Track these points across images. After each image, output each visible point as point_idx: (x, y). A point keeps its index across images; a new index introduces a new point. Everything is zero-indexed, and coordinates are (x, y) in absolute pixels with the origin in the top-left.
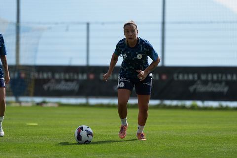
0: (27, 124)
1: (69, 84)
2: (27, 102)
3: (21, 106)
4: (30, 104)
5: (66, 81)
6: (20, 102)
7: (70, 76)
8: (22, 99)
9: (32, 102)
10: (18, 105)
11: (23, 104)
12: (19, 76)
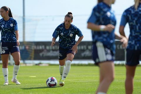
0: (30, 77)
1: (55, 52)
2: (30, 63)
3: (26, 66)
4: (32, 65)
5: (53, 50)
6: (26, 64)
7: (55, 48)
8: (27, 62)
9: (33, 63)
10: (24, 65)
11: (28, 65)
12: (25, 48)
